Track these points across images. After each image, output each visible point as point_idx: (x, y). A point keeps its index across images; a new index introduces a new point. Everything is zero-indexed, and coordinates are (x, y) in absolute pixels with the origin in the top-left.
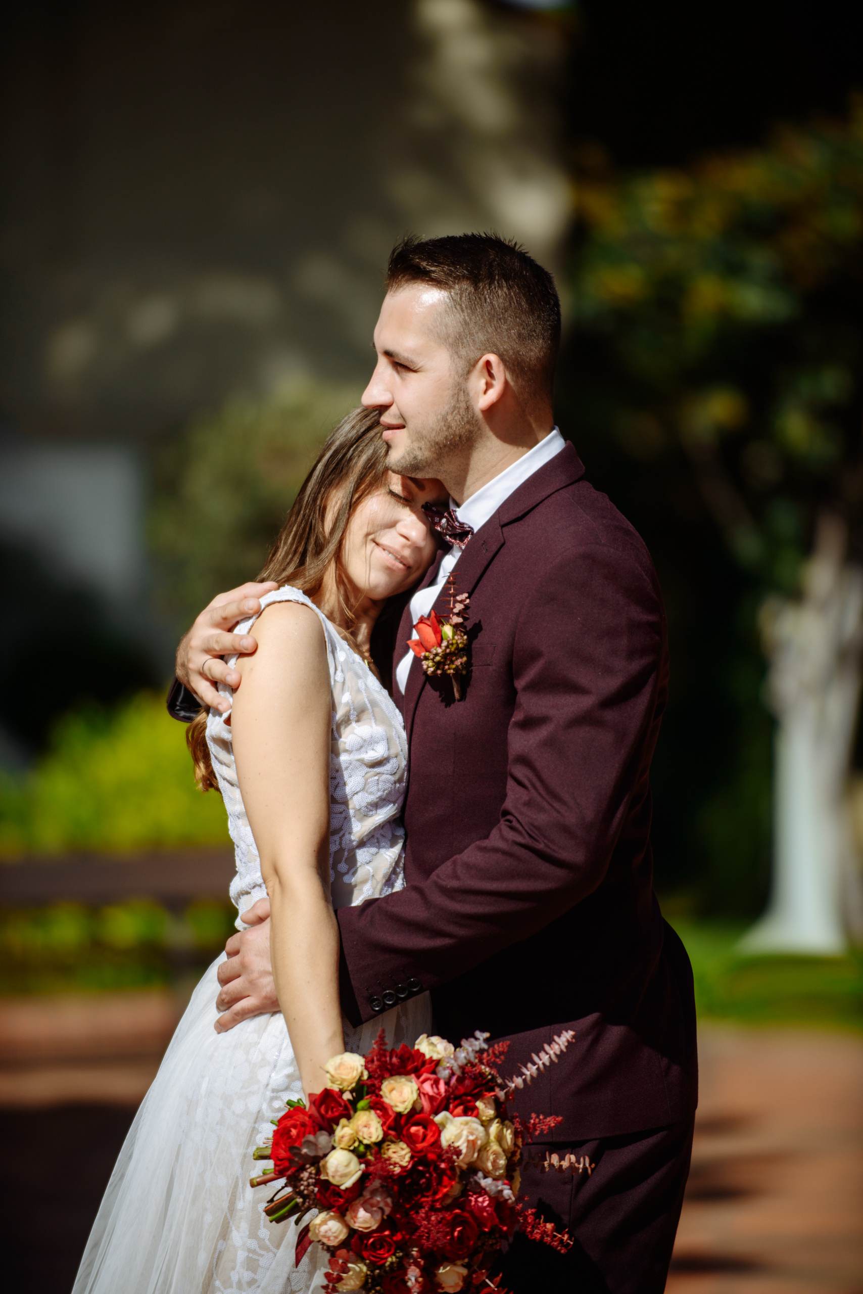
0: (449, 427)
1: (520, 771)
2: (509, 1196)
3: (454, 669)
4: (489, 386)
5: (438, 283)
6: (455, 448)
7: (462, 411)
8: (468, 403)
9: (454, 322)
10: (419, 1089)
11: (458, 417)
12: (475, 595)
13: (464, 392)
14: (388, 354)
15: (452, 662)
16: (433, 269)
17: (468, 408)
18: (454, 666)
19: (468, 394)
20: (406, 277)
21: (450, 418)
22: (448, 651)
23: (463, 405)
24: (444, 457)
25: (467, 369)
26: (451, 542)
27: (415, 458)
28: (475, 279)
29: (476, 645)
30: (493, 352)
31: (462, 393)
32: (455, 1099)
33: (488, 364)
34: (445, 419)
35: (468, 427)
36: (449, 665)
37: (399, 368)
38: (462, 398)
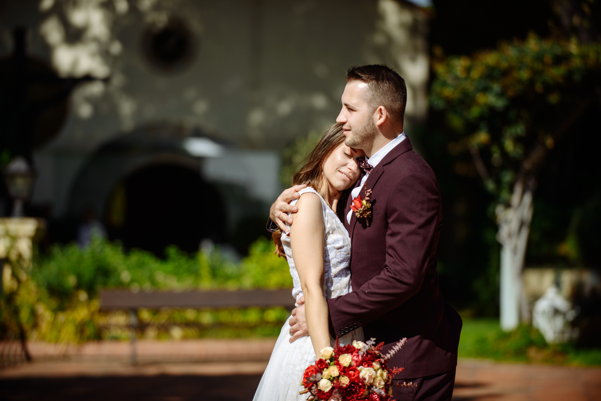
0: (366, 131)
1: (390, 251)
2: (383, 394)
3: (367, 216)
4: (381, 117)
5: (365, 81)
6: (368, 138)
7: (371, 125)
8: (373, 123)
9: (369, 94)
10: (352, 358)
11: (369, 127)
12: (374, 190)
13: (372, 119)
14: (346, 105)
15: (366, 213)
16: (363, 76)
17: (373, 124)
18: (366, 215)
19: (373, 120)
20: (353, 79)
21: (367, 128)
22: (364, 209)
23: (371, 123)
24: (364, 141)
25: (373, 111)
26: (365, 171)
27: (354, 141)
28: (377, 80)
29: (374, 207)
30: (382, 105)
31: (371, 119)
32: (365, 362)
33: (381, 110)
34: (365, 128)
35: (373, 131)
36: (365, 214)
37: (350, 110)
38: (371, 121)
